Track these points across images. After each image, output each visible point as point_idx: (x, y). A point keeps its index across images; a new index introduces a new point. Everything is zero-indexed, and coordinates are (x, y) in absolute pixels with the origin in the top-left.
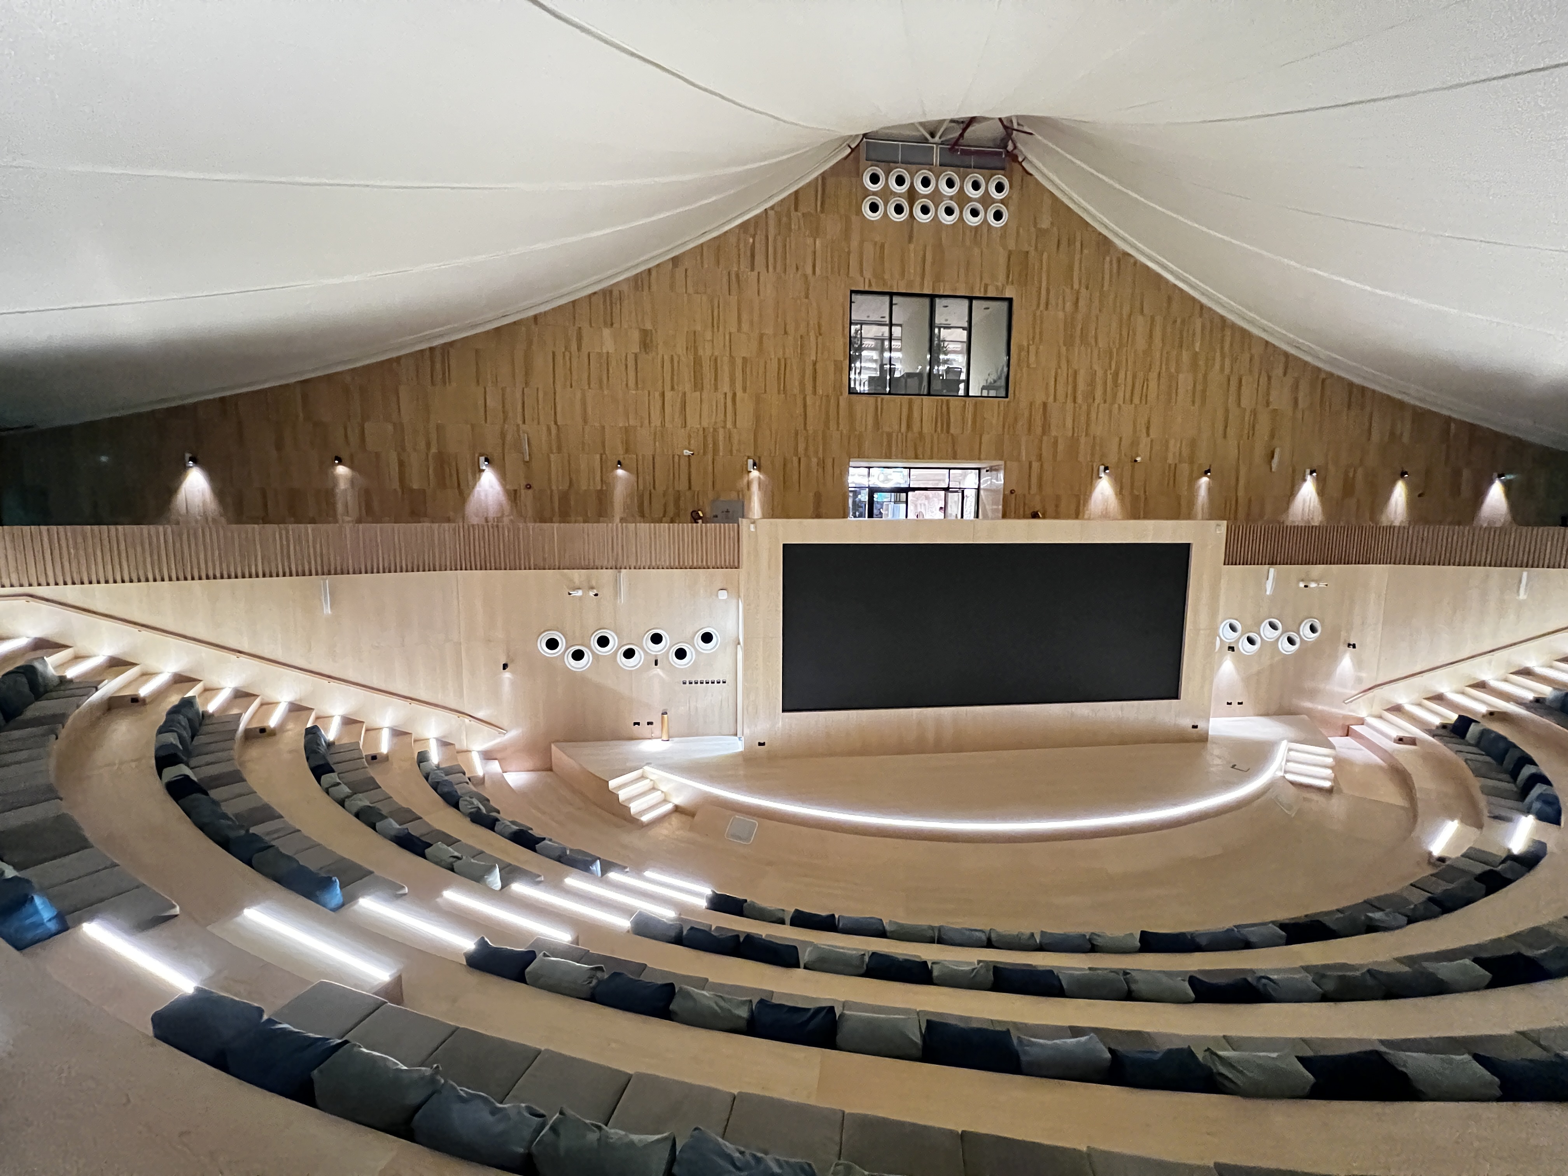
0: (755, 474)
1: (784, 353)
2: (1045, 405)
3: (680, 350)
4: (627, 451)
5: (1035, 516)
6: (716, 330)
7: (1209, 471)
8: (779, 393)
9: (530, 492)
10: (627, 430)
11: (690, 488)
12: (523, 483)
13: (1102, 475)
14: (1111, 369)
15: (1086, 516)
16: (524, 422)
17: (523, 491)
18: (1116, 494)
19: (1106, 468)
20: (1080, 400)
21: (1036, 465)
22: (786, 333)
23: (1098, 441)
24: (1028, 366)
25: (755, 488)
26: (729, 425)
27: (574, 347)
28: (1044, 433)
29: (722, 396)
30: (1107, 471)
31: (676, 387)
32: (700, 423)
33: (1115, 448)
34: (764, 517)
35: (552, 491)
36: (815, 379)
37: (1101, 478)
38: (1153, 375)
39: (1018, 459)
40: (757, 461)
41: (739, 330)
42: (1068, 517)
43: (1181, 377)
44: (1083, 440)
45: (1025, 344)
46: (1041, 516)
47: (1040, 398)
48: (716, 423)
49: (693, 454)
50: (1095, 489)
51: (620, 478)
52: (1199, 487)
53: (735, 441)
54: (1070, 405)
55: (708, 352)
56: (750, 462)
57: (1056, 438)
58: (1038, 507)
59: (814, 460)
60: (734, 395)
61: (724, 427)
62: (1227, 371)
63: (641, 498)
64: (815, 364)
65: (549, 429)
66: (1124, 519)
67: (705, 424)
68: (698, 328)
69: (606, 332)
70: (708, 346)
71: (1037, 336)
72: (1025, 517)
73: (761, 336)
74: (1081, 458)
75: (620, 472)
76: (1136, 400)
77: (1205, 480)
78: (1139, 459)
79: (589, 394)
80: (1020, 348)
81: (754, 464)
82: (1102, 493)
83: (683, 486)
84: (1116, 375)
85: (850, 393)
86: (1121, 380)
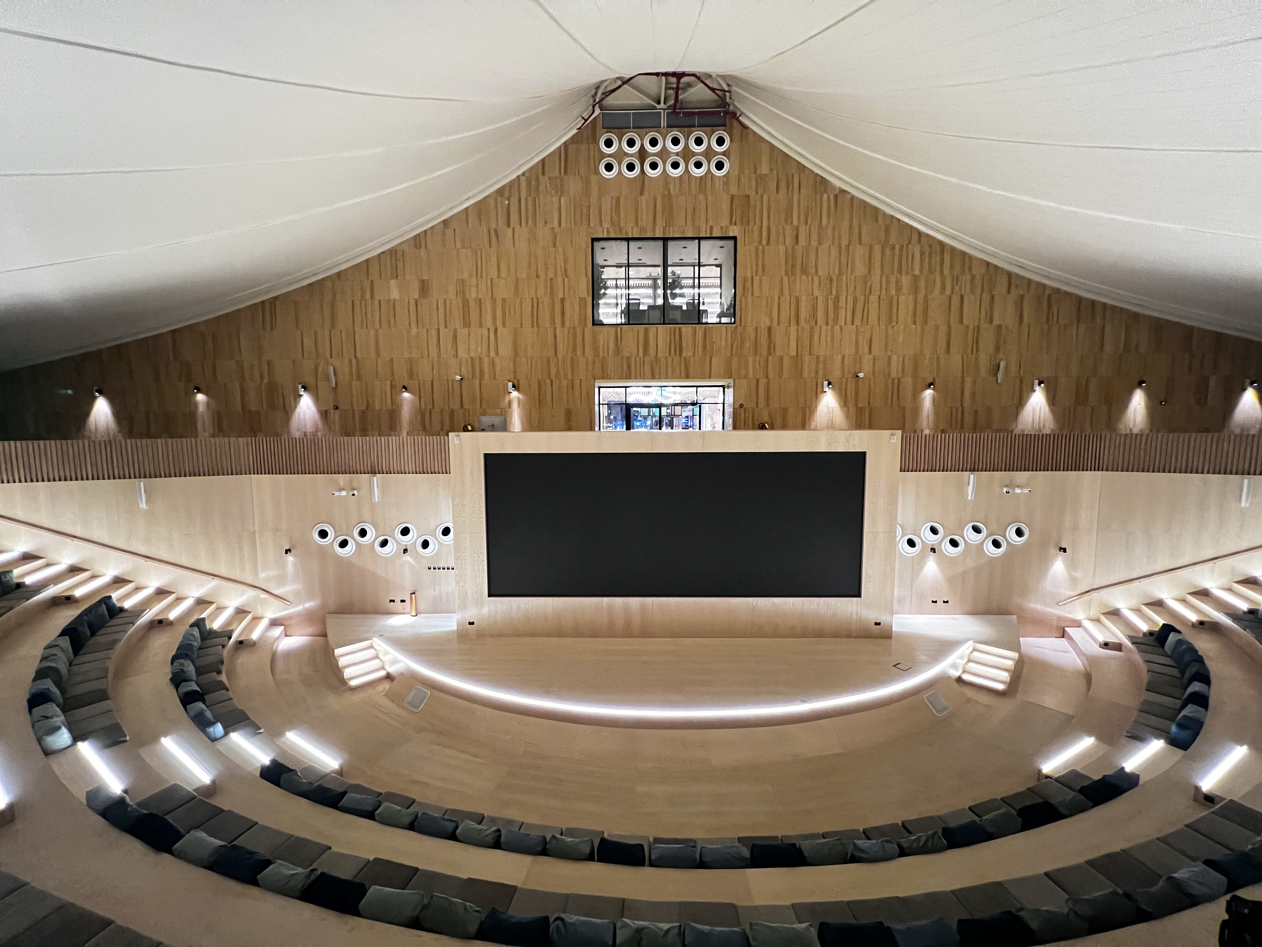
0: (515, 394)
1: (536, 294)
2: (770, 329)
3: (452, 295)
4: (411, 376)
5: (762, 427)
6: (479, 277)
7: (931, 384)
8: (533, 326)
9: (337, 412)
10: (411, 361)
11: (462, 407)
12: (331, 405)
13: (826, 389)
14: (831, 294)
15: (813, 427)
16: (331, 357)
17: (332, 411)
18: (841, 407)
19: (829, 384)
20: (802, 323)
21: (763, 382)
22: (538, 276)
23: (821, 359)
24: (752, 295)
25: (515, 405)
26: (492, 354)
27: (368, 296)
28: (769, 353)
29: (487, 331)
30: (830, 386)
31: (448, 325)
32: (469, 354)
33: (838, 364)
34: (524, 430)
35: (353, 411)
36: (563, 314)
37: (826, 392)
38: (873, 298)
39: (746, 377)
40: (516, 384)
41: (499, 276)
42: (794, 428)
43: (902, 298)
44: (807, 358)
45: (749, 275)
46: (767, 427)
47: (765, 322)
48: (482, 353)
49: (462, 379)
50: (819, 402)
51: (407, 400)
52: (924, 399)
53: (498, 367)
54: (793, 328)
55: (474, 295)
56: (510, 384)
57: (781, 358)
58: (766, 418)
59: (564, 383)
60: (496, 329)
61: (489, 356)
62: (948, 292)
63: (423, 414)
64: (563, 300)
65: (351, 362)
66: (849, 430)
67: (473, 354)
68: (466, 275)
69: (393, 282)
70: (474, 289)
71: (760, 270)
72: (753, 428)
73: (517, 280)
74: (806, 374)
75: (406, 395)
76: (858, 322)
77: (928, 393)
78: (861, 375)
79: (380, 332)
80: (745, 281)
81: (514, 386)
82: (827, 406)
83: (456, 405)
84: (837, 299)
85: (594, 324)
86: (842, 303)
